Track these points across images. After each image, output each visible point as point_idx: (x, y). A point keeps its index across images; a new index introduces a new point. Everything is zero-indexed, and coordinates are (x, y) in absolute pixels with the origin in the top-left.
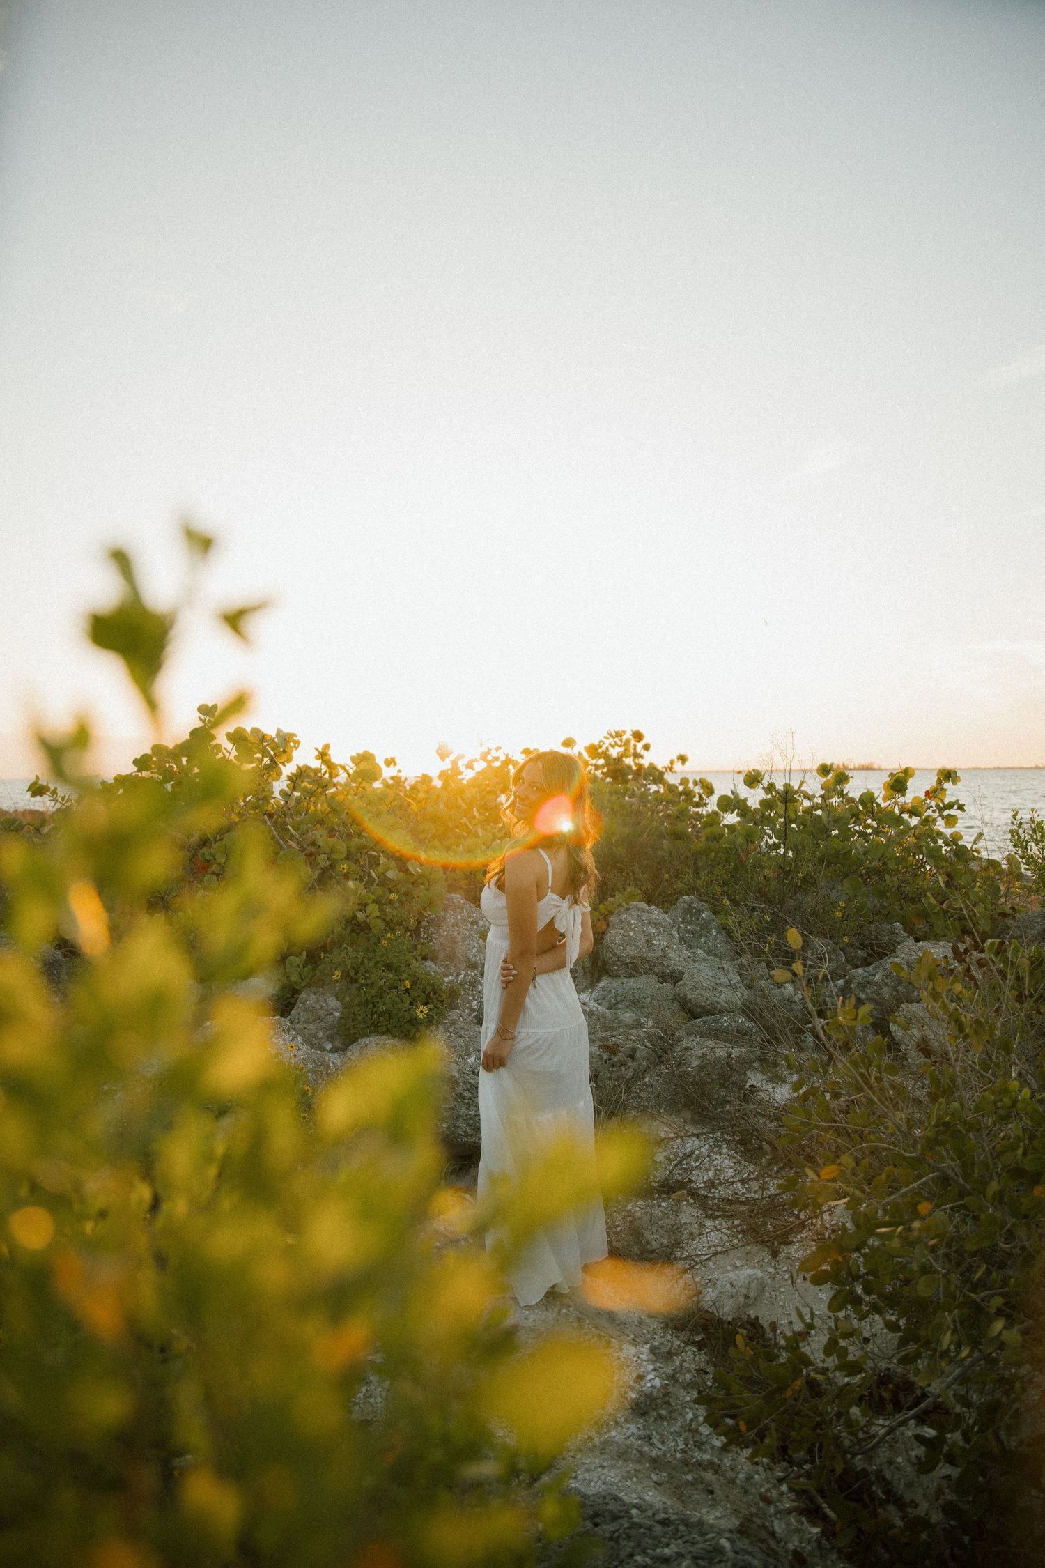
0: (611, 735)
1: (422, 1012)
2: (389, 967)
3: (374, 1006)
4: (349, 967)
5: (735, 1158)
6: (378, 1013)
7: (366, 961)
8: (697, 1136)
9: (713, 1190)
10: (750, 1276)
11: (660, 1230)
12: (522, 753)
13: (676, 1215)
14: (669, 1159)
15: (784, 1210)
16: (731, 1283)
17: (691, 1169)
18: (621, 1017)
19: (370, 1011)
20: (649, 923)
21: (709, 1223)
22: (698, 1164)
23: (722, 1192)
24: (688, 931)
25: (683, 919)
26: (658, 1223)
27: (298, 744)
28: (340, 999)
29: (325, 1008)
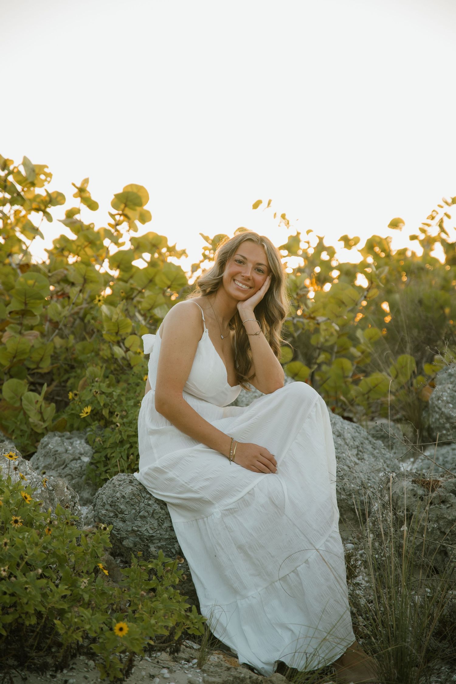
0: (446, 203)
3: (131, 447)
4: (102, 404)
7: (123, 399)
12: (339, 240)
19: (126, 452)
27: (51, 178)
28: (90, 442)
29: (71, 452)
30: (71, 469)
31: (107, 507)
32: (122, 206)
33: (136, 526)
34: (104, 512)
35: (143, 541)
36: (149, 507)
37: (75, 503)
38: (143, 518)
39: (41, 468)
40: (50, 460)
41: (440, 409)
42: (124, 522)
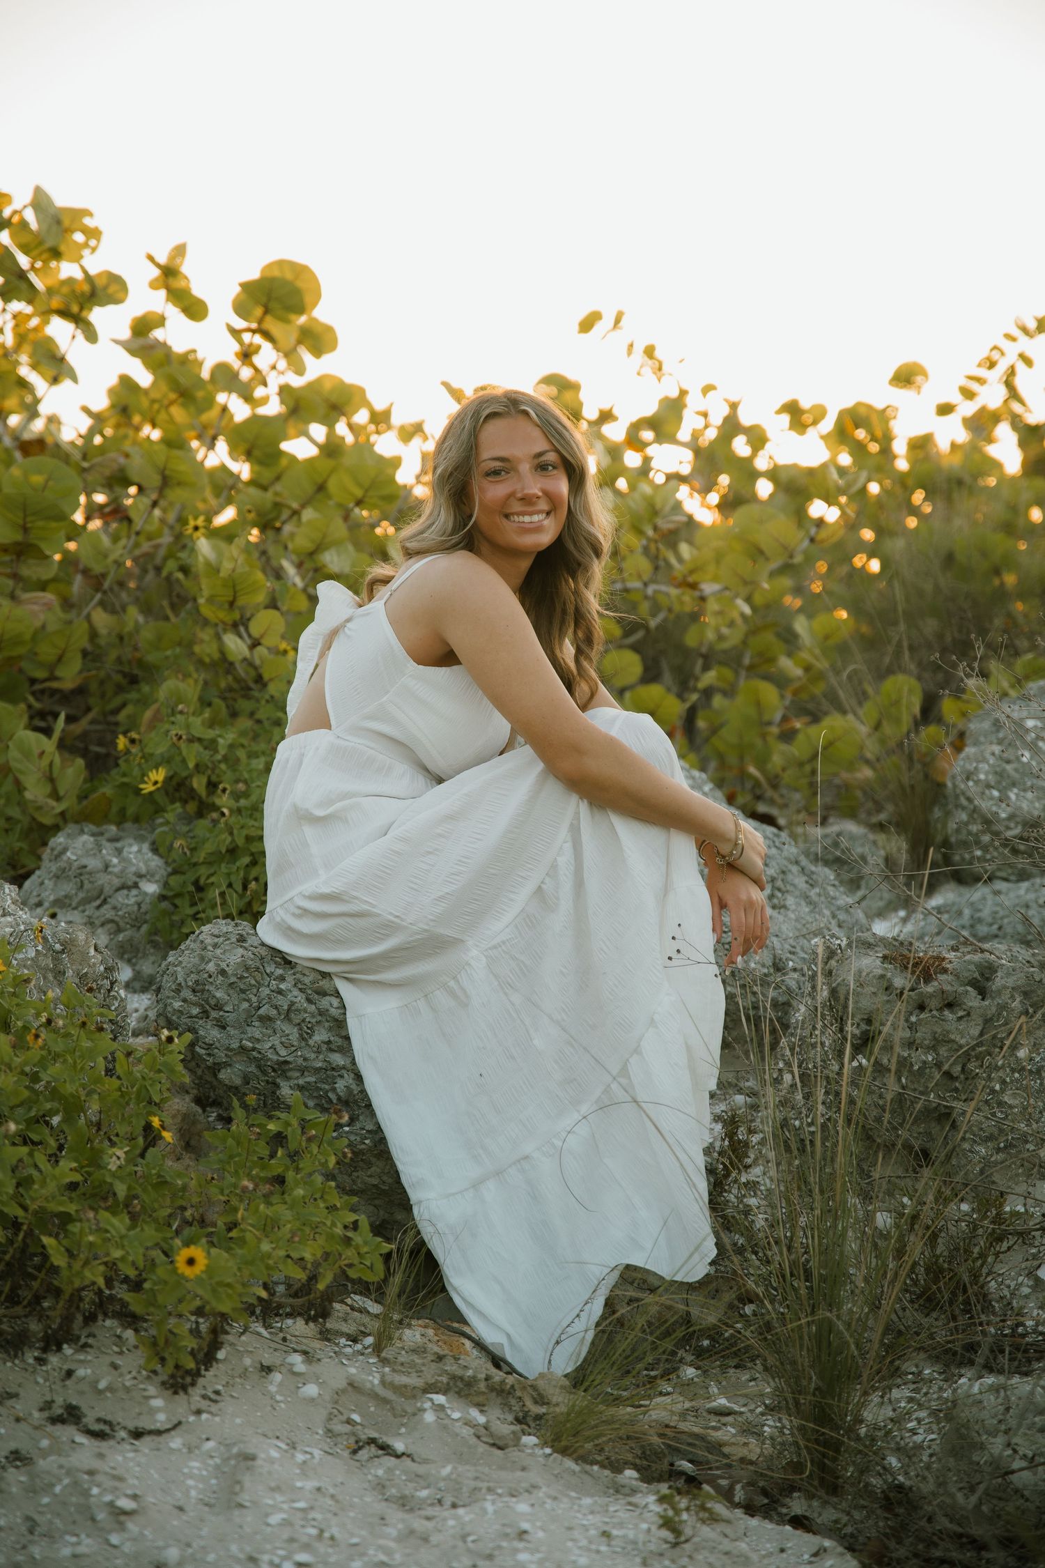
0: (1025, 330)
3: (254, 863)
4: (191, 765)
7: (241, 754)
12: (779, 412)
19: (242, 874)
27: (98, 240)
28: (161, 850)
29: (116, 870)
30: (114, 908)
31: (186, 993)
32: (259, 311)
33: (250, 1039)
34: (177, 1004)
35: (264, 1073)
36: (280, 997)
37: (112, 983)
38: (265, 1020)
39: (46, 904)
40: (67, 888)
41: (969, 800)
42: (224, 1028)
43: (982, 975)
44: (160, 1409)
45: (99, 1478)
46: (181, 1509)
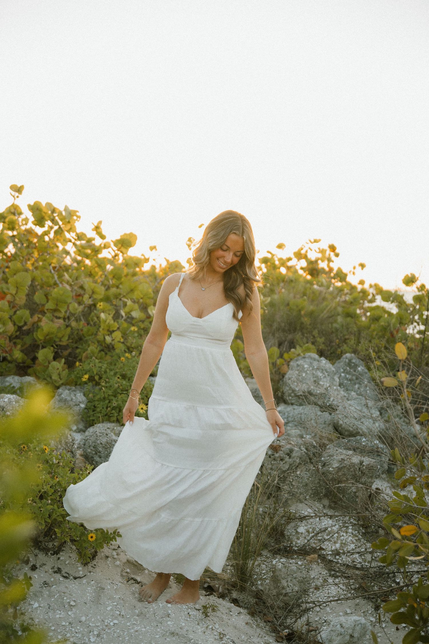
0: (310, 241)
1: (142, 409)
2: (124, 377)
3: (109, 402)
4: (95, 373)
5: (357, 536)
6: (112, 407)
7: (108, 370)
8: (331, 517)
9: (337, 557)
10: (355, 621)
11: (294, 580)
13: (308, 572)
14: (308, 531)
15: (388, 577)
16: (341, 625)
17: (323, 541)
18: (289, 432)
19: (106, 405)
20: (318, 369)
21: (330, 580)
22: (329, 537)
23: (345, 559)
24: (347, 379)
25: (344, 370)
26: (292, 575)
27: (80, 218)
28: (86, 396)
29: (74, 400)
30: (73, 410)
31: (92, 448)
34: (89, 450)
41: (289, 385)
42: (101, 457)
43: (290, 451)
44: (81, 570)
45: (66, 594)
46: (86, 603)
